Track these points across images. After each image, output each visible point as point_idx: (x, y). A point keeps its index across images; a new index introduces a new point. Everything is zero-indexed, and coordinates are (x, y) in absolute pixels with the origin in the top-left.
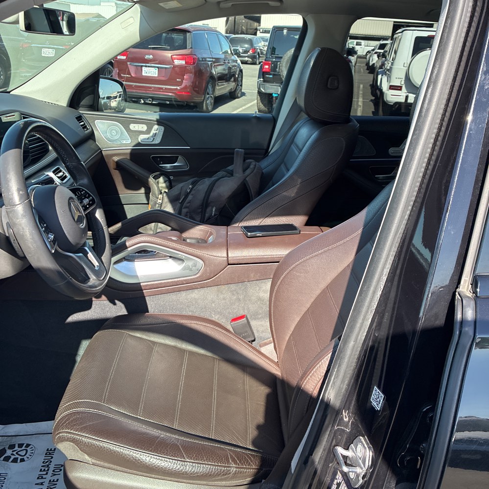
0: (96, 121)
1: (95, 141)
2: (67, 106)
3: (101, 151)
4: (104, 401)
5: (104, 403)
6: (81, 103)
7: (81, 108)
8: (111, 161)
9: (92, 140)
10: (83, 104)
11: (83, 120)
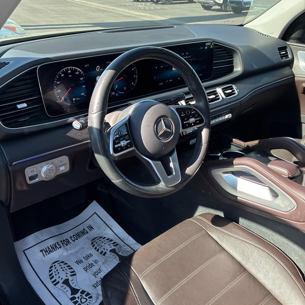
0: (299, 52)
1: (291, 68)
2: (279, 38)
3: (294, 77)
4: (141, 276)
5: (140, 277)
6: (292, 36)
7: (291, 40)
8: (301, 86)
9: (290, 67)
10: (294, 37)
11: (287, 50)
